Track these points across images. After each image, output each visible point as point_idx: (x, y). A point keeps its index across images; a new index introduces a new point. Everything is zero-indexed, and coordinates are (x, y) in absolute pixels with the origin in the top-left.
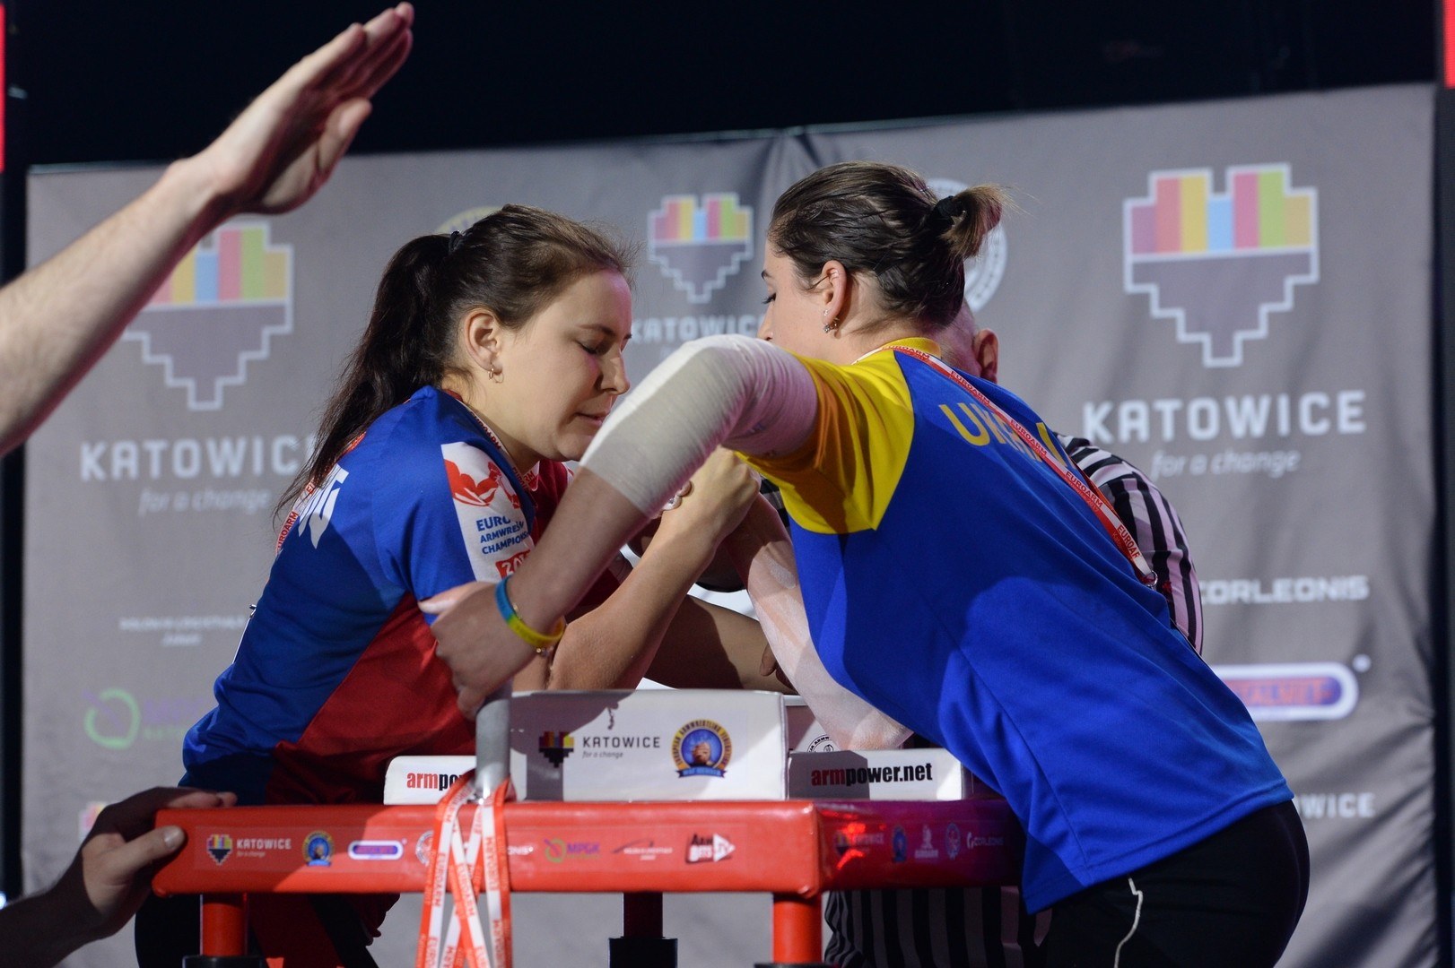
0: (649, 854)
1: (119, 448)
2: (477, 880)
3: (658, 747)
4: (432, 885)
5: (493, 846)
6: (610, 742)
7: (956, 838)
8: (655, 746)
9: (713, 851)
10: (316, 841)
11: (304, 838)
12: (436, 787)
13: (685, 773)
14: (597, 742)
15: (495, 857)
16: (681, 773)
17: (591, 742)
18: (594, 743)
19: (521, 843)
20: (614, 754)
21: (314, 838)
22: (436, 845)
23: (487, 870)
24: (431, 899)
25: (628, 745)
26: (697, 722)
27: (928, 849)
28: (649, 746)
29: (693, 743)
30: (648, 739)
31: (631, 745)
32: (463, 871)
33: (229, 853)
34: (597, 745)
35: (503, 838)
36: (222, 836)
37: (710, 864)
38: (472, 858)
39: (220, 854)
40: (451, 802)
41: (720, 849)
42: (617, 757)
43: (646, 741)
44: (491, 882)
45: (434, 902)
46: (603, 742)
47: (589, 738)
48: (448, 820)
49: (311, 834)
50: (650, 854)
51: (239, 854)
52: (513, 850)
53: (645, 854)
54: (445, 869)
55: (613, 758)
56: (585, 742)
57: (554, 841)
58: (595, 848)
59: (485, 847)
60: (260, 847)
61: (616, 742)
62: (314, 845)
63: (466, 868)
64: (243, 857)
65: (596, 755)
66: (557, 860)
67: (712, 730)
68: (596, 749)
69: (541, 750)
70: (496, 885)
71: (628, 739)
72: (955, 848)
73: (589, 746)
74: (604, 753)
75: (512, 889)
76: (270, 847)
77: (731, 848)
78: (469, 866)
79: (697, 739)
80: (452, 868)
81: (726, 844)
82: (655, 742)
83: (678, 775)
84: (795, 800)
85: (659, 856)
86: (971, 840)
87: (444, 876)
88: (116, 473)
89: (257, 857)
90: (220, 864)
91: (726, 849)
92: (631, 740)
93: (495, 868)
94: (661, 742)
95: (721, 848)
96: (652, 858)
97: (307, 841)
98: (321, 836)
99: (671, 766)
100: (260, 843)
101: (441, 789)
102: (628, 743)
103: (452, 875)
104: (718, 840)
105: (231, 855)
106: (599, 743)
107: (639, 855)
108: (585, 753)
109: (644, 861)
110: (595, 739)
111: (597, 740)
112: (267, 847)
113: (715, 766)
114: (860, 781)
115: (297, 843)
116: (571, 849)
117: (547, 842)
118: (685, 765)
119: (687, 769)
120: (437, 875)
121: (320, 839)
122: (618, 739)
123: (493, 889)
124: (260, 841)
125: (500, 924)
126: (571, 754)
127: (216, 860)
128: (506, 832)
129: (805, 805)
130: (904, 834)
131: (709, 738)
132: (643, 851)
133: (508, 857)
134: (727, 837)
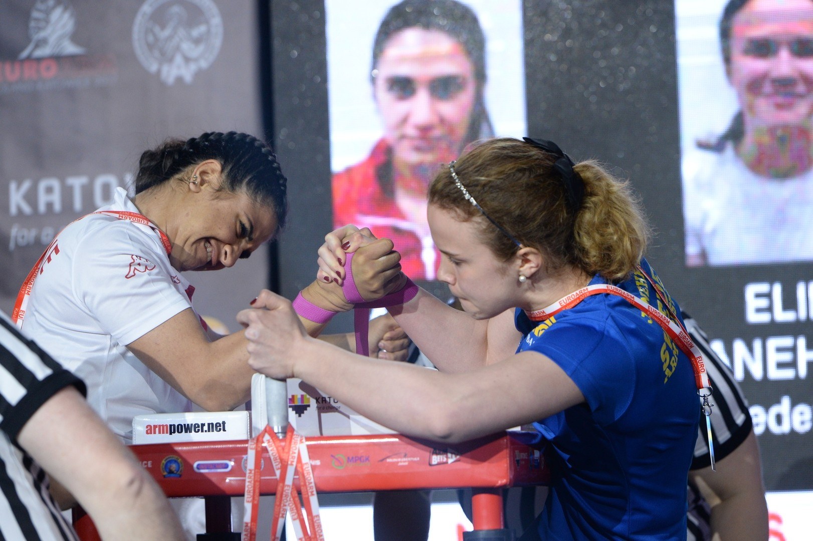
10: (170, 462)
11: (162, 460)
37: (446, 465)
49: (166, 458)
50: (405, 462)
53: (401, 462)
58: (367, 459)
62: (169, 464)
66: (341, 468)
85: (411, 462)
96: (406, 464)
97: (164, 462)
98: (174, 459)
107: (398, 462)
116: (349, 460)
117: (332, 456)
121: (173, 460)
132: (399, 460)
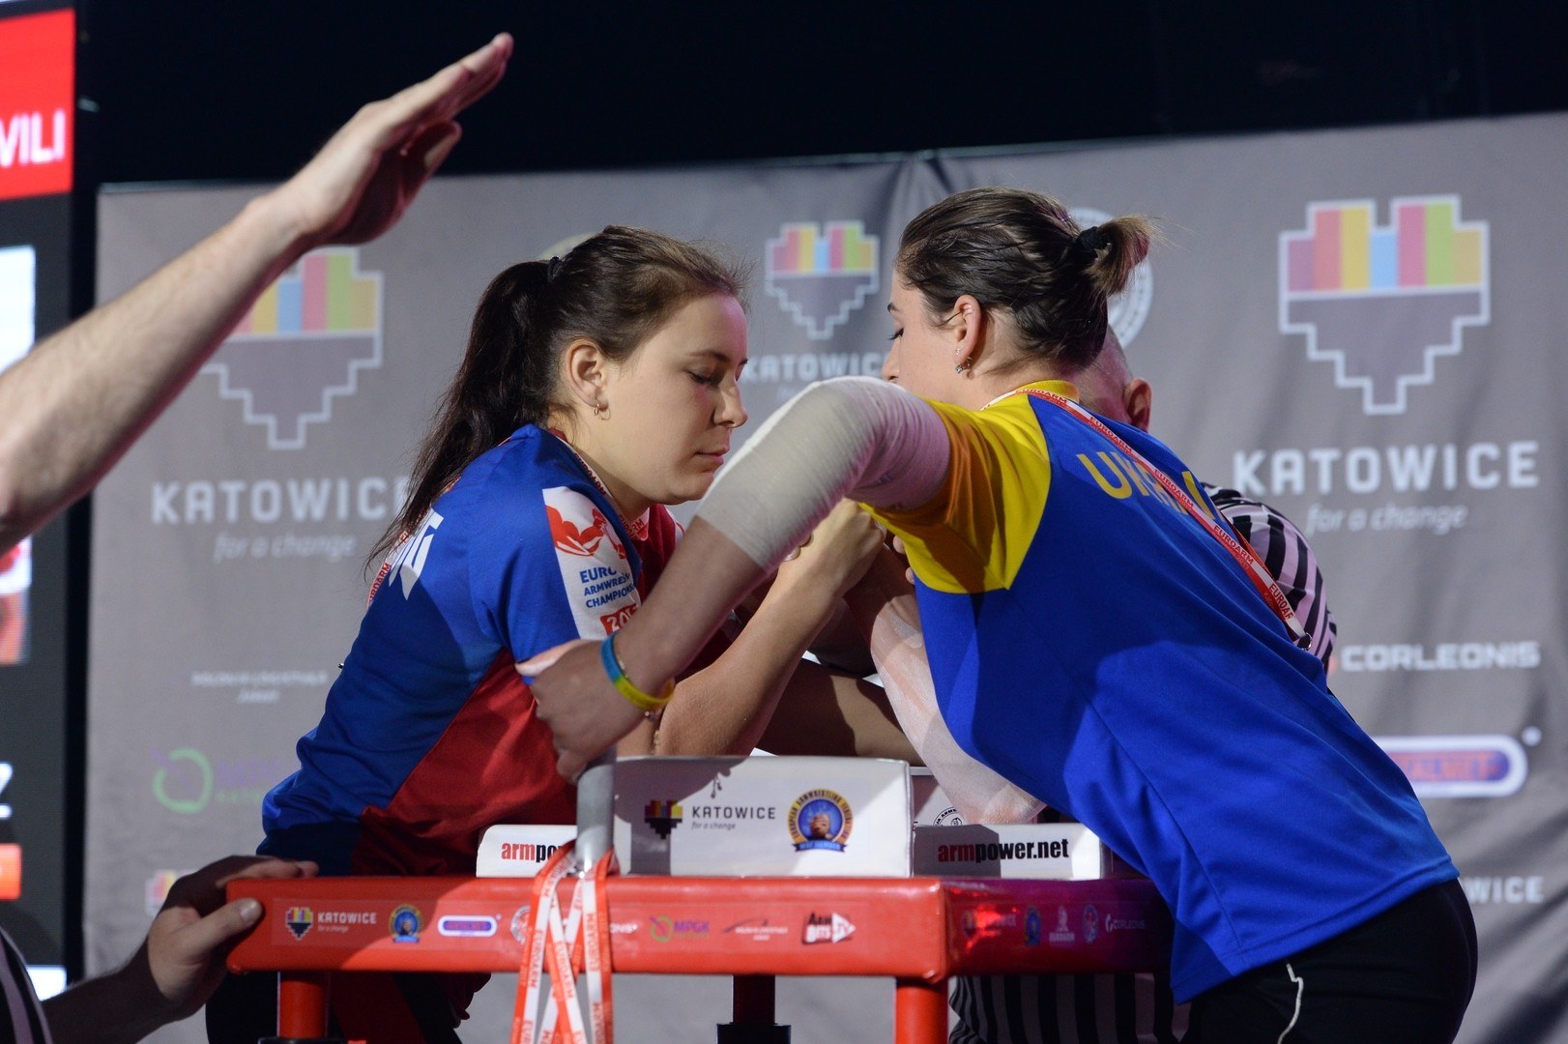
0: (762, 934)
1: (192, 489)
2: (577, 961)
3: (773, 818)
4: (528, 965)
5: (594, 923)
6: (721, 812)
7: (1093, 920)
8: (770, 817)
9: (832, 931)
12: (533, 858)
13: (802, 846)
14: (707, 812)
15: (596, 935)
16: (798, 847)
17: (700, 812)
18: (705, 813)
19: (623, 921)
20: (725, 825)
21: (402, 911)
22: (532, 921)
23: (587, 949)
24: (527, 981)
25: (741, 816)
26: (815, 792)
27: (1063, 932)
28: (763, 817)
29: (810, 814)
30: (763, 809)
31: (744, 816)
32: (562, 949)
33: (309, 927)
34: (707, 815)
35: (605, 914)
36: (302, 909)
38: (571, 936)
39: (300, 928)
40: (549, 875)
41: (839, 931)
42: (729, 829)
43: (761, 811)
44: (591, 961)
45: (530, 982)
46: (714, 812)
47: (699, 808)
48: (546, 895)
51: (321, 928)
52: (616, 928)
54: (542, 947)
55: (725, 830)
56: (695, 812)
57: (661, 919)
59: (585, 924)
60: (343, 921)
61: (728, 812)
63: (564, 946)
64: (325, 931)
65: (706, 826)
67: (833, 801)
68: (707, 820)
69: (647, 820)
70: (597, 965)
71: (741, 810)
72: (1093, 931)
73: (698, 816)
74: (715, 825)
75: (614, 970)
76: (354, 921)
77: (852, 929)
78: (568, 944)
79: (815, 810)
80: (549, 946)
81: (846, 923)
82: (770, 813)
83: (794, 848)
84: (919, 877)
86: (1109, 923)
87: (541, 954)
88: (190, 516)
89: (340, 933)
90: (300, 939)
91: (846, 930)
92: (744, 810)
93: (596, 947)
94: (776, 813)
95: (840, 928)
99: (787, 839)
100: (343, 917)
101: (538, 861)
102: (741, 813)
103: (549, 953)
104: (837, 919)
105: (311, 930)
106: (709, 813)
108: (694, 824)
109: (756, 942)
110: (705, 808)
111: (707, 810)
112: (350, 921)
113: (835, 840)
114: (991, 858)
115: (382, 918)
118: (802, 838)
119: (804, 843)
120: (533, 953)
122: (730, 809)
123: (593, 969)
124: (343, 914)
125: (601, 1007)
126: (679, 825)
127: (296, 935)
128: (608, 908)
129: (932, 883)
130: (1039, 914)
131: (828, 809)
133: (610, 935)
134: (847, 917)
